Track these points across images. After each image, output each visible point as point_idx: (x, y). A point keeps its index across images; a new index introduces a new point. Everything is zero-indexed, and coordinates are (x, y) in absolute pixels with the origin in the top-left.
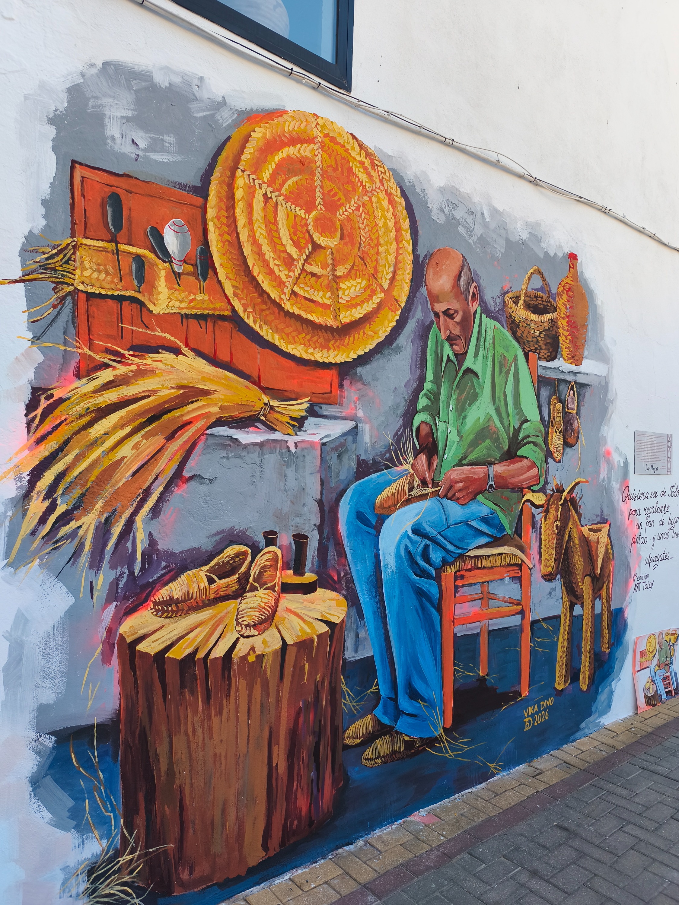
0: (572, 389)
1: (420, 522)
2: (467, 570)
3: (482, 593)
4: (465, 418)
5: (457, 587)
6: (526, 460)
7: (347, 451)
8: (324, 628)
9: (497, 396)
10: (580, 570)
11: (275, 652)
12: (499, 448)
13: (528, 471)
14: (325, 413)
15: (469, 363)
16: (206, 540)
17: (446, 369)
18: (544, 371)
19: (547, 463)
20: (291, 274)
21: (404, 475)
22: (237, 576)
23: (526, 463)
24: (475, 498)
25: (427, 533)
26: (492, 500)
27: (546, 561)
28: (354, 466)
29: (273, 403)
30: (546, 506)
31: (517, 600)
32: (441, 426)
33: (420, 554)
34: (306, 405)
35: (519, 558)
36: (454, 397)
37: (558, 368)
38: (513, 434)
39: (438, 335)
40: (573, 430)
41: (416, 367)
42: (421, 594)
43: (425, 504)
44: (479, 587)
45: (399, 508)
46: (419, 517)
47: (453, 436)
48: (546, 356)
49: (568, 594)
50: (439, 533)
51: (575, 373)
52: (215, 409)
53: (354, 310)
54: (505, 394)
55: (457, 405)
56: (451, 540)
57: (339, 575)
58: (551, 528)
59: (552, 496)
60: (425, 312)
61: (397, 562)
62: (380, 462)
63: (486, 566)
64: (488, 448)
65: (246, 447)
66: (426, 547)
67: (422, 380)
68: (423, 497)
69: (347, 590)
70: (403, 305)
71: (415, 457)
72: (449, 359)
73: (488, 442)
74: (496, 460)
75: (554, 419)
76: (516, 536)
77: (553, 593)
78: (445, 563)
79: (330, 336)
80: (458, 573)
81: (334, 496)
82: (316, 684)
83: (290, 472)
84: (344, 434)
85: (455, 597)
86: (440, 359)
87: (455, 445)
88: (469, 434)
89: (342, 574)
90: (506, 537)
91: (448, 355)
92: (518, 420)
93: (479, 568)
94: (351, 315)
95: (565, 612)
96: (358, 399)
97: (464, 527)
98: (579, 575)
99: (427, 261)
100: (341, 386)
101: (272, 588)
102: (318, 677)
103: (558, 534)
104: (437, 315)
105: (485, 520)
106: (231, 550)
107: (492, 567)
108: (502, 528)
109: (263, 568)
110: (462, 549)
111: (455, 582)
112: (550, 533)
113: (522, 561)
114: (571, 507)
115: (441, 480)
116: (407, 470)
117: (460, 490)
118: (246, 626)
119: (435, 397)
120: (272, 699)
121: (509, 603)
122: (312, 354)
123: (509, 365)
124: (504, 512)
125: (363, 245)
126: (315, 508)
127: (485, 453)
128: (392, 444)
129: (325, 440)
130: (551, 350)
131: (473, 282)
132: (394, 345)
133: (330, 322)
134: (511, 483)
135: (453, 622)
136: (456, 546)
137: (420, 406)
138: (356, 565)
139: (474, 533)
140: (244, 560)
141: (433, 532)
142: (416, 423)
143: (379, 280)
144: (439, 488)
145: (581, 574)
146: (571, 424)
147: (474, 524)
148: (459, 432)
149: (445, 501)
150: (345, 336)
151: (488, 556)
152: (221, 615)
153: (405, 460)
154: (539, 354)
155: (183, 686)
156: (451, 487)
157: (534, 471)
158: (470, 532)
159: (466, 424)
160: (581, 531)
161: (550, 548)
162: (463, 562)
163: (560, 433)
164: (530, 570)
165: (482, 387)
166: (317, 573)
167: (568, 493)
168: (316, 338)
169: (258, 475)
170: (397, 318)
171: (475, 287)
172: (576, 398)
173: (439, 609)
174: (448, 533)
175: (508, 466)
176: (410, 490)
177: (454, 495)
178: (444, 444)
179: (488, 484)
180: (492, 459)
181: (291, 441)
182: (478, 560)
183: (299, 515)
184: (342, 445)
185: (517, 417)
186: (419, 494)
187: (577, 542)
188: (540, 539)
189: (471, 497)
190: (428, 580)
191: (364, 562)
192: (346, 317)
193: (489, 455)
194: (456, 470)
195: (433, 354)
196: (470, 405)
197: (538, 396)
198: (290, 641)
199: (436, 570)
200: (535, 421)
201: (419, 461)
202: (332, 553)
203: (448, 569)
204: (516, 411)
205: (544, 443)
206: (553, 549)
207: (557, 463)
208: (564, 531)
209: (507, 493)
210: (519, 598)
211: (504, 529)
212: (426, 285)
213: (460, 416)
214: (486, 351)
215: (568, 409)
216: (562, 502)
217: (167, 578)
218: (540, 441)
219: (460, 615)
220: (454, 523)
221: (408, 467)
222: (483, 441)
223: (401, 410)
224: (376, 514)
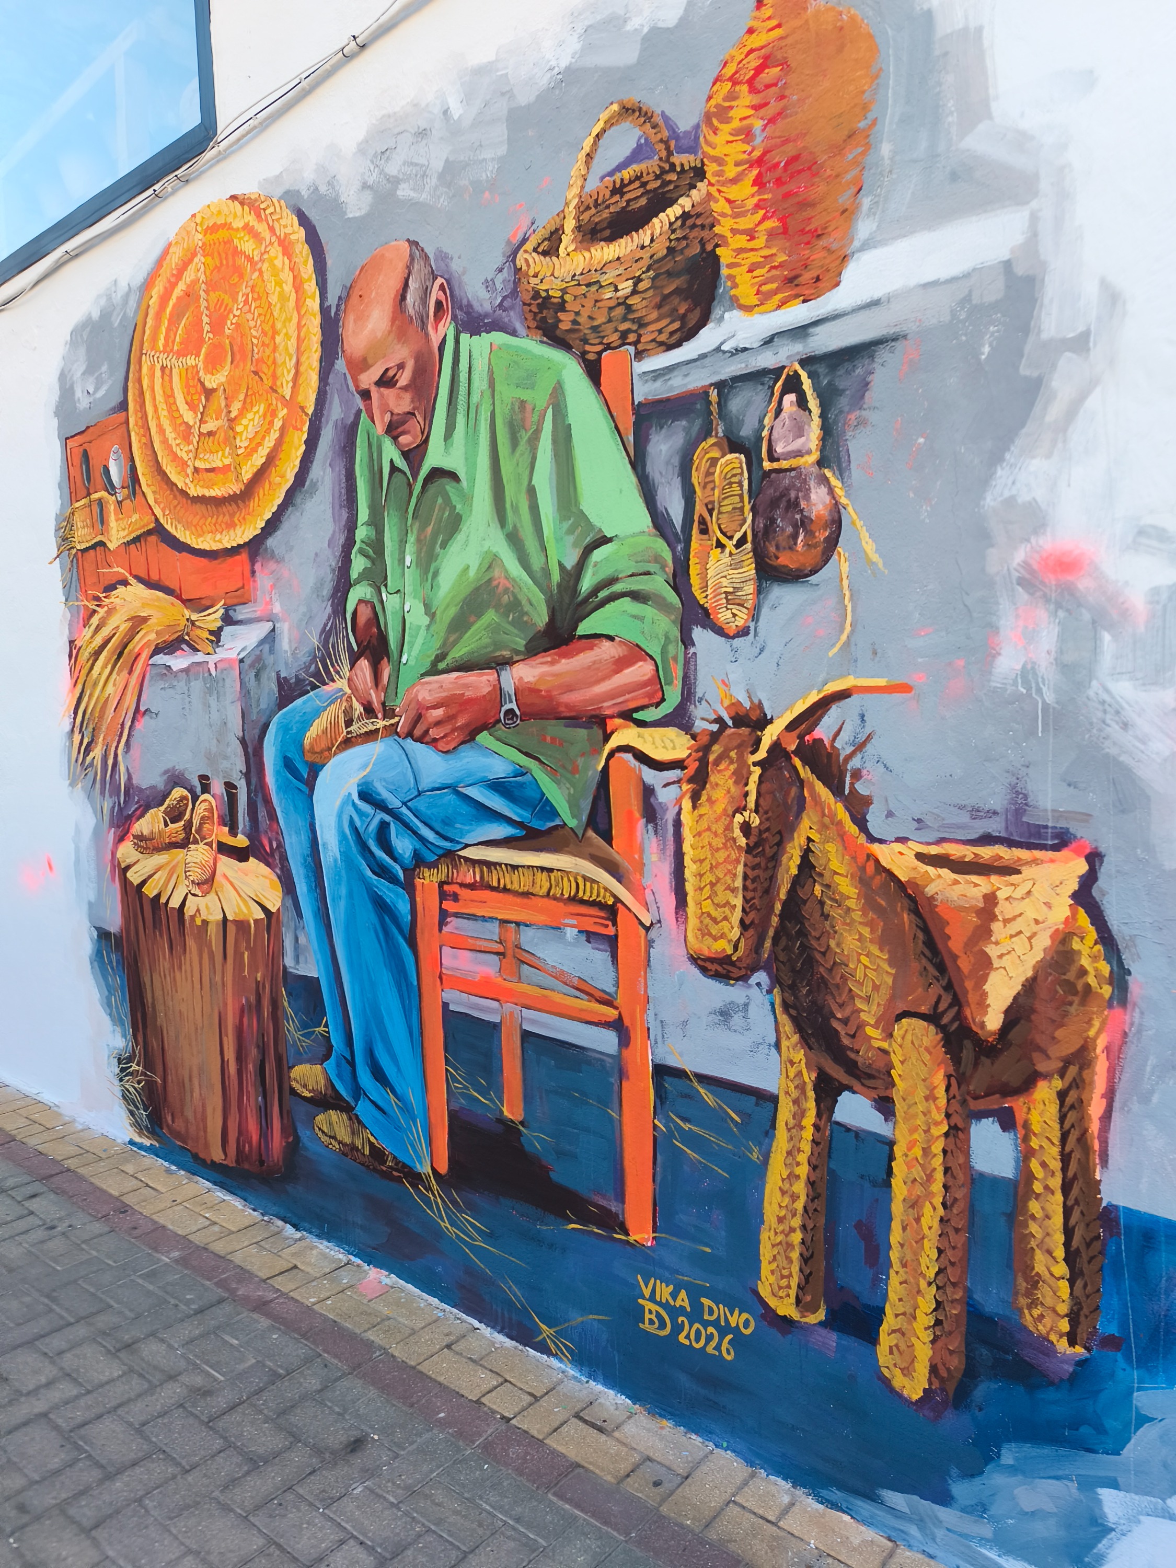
0: (793, 384)
1: (370, 780)
2: (462, 885)
3: (501, 943)
4: (436, 574)
5: (444, 915)
6: (606, 644)
7: (264, 667)
8: (261, 915)
9: (508, 505)
10: (876, 988)
11: (217, 923)
12: (520, 623)
13: (617, 671)
14: (240, 617)
15: (434, 458)
16: (159, 779)
17: (392, 489)
18: (658, 383)
19: (687, 641)
20: (191, 447)
21: (337, 698)
22: (182, 823)
23: (606, 650)
24: (470, 737)
25: (383, 801)
26: (515, 743)
27: (707, 921)
28: (275, 688)
29: (194, 617)
30: (693, 766)
31: (604, 991)
32: (391, 602)
33: (373, 835)
34: (222, 611)
35: (606, 889)
36: (412, 538)
37: (718, 349)
38: (559, 585)
39: (371, 431)
40: (805, 523)
41: (341, 507)
42: (381, 906)
43: (376, 749)
44: (495, 927)
45: (335, 754)
46: (368, 770)
47: (417, 617)
48: (663, 337)
49: (805, 1041)
50: (405, 804)
51: (801, 332)
52: (152, 636)
53: (255, 455)
54: (531, 492)
55: (419, 552)
56: (429, 822)
57: (271, 845)
58: (719, 828)
59: (714, 737)
60: (346, 403)
61: (340, 842)
62: (304, 680)
63: (509, 887)
64: (494, 629)
65: (176, 674)
66: (383, 827)
67: (351, 526)
68: (371, 736)
69: (282, 869)
70: (310, 411)
71: (352, 665)
72: (394, 469)
73: (491, 616)
74: (518, 652)
75: (711, 512)
76: (591, 833)
77: (737, 1020)
78: (419, 861)
79: (234, 506)
80: (446, 887)
81: (256, 732)
82: (257, 983)
83: (213, 701)
84: (262, 642)
85: (440, 930)
86: (377, 476)
87: (423, 632)
88: (448, 606)
89: (275, 845)
90: (561, 832)
91: (392, 461)
92: (575, 545)
93: (493, 889)
94: (253, 465)
95: (795, 1094)
96: (273, 587)
97: (450, 798)
98: (868, 999)
99: (343, 307)
100: (253, 572)
101: (210, 844)
102: (259, 976)
103: (749, 850)
104: (366, 395)
105: (498, 786)
106: (178, 792)
107: (527, 894)
108: (547, 809)
109: (202, 818)
110: (452, 841)
111: (441, 903)
112: (718, 842)
113: (617, 900)
114: (805, 772)
115: (399, 704)
116: (341, 690)
117: (438, 723)
118: (193, 882)
119: (377, 547)
120: (218, 978)
121: (578, 989)
122: (220, 541)
123: (535, 418)
124: (552, 772)
125: (256, 350)
126: (239, 749)
127: (486, 640)
128: (319, 649)
129: (241, 656)
130: (682, 311)
131: (435, 278)
132: (307, 484)
133: (235, 488)
134: (567, 706)
135: (441, 978)
136: (437, 833)
137: (354, 575)
138: (290, 835)
139: (474, 811)
140: (187, 805)
141: (394, 802)
142: (350, 607)
143: (280, 391)
144: (396, 719)
145: (880, 998)
146: (794, 505)
147: (473, 792)
148: (427, 606)
149: (409, 743)
150: (249, 500)
151: (515, 868)
152: (173, 863)
153: (338, 673)
154: (635, 344)
155: (155, 927)
156: (419, 718)
157: (641, 671)
158: (465, 809)
159: (439, 587)
160: (871, 857)
161: (720, 888)
162: (455, 866)
163: (739, 544)
164: (647, 929)
165: (468, 499)
166: (248, 837)
167: (790, 727)
168: (221, 517)
169: (187, 706)
170: (305, 436)
171: (442, 287)
172: (816, 411)
173: (412, 943)
174: (421, 804)
175: (552, 663)
176: (349, 723)
177: (426, 732)
178: (400, 635)
179: (503, 709)
180: (507, 653)
181: (212, 659)
182: (490, 871)
183: (226, 758)
184: (259, 659)
185: (571, 539)
186: (363, 731)
187: (847, 887)
188: (679, 856)
189: (462, 738)
190: (391, 886)
191: (298, 833)
192: (247, 473)
193: (497, 645)
194: (427, 683)
195: (366, 472)
196: (444, 546)
197: (638, 462)
198: (230, 917)
199: (405, 870)
200: (634, 535)
201: (359, 672)
202: (262, 813)
203: (427, 874)
204: (566, 525)
205: (675, 588)
206: (734, 890)
207: (733, 637)
208: (780, 844)
209: (555, 729)
210: (611, 989)
211: (554, 813)
212: (343, 351)
213: (426, 572)
214: (472, 415)
215: (772, 459)
216: (762, 754)
217: (138, 812)
218: (659, 584)
219: (452, 969)
220: (431, 786)
221: (341, 684)
222: (479, 616)
223: (327, 590)
224: (306, 762)
